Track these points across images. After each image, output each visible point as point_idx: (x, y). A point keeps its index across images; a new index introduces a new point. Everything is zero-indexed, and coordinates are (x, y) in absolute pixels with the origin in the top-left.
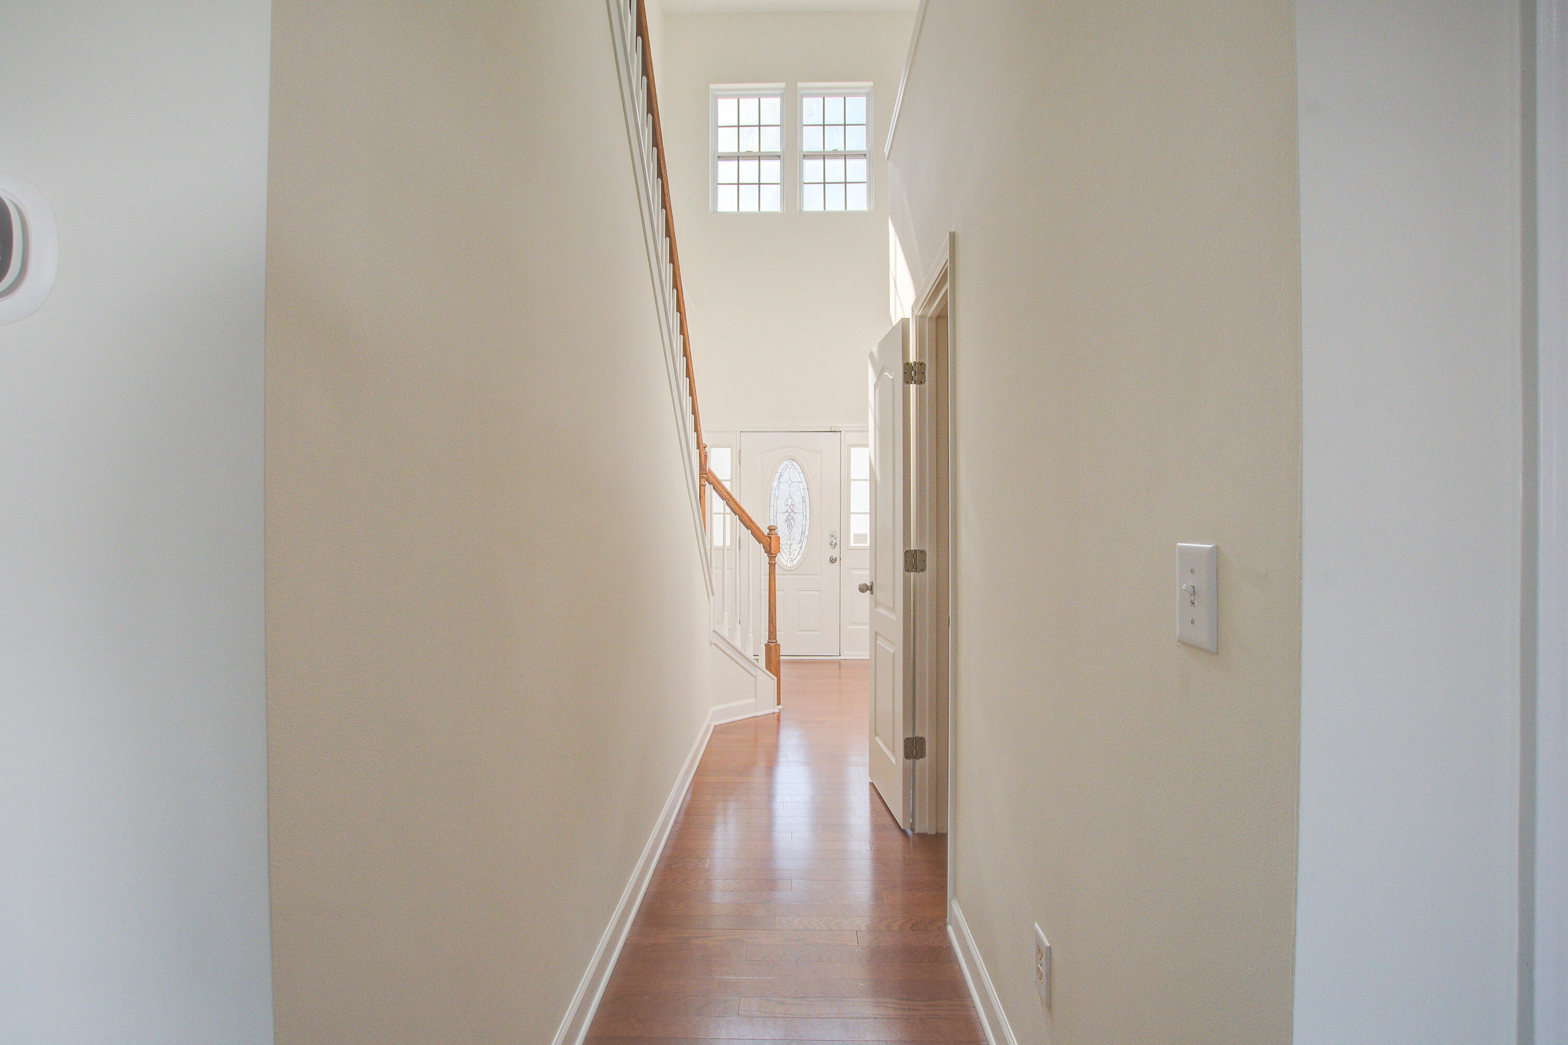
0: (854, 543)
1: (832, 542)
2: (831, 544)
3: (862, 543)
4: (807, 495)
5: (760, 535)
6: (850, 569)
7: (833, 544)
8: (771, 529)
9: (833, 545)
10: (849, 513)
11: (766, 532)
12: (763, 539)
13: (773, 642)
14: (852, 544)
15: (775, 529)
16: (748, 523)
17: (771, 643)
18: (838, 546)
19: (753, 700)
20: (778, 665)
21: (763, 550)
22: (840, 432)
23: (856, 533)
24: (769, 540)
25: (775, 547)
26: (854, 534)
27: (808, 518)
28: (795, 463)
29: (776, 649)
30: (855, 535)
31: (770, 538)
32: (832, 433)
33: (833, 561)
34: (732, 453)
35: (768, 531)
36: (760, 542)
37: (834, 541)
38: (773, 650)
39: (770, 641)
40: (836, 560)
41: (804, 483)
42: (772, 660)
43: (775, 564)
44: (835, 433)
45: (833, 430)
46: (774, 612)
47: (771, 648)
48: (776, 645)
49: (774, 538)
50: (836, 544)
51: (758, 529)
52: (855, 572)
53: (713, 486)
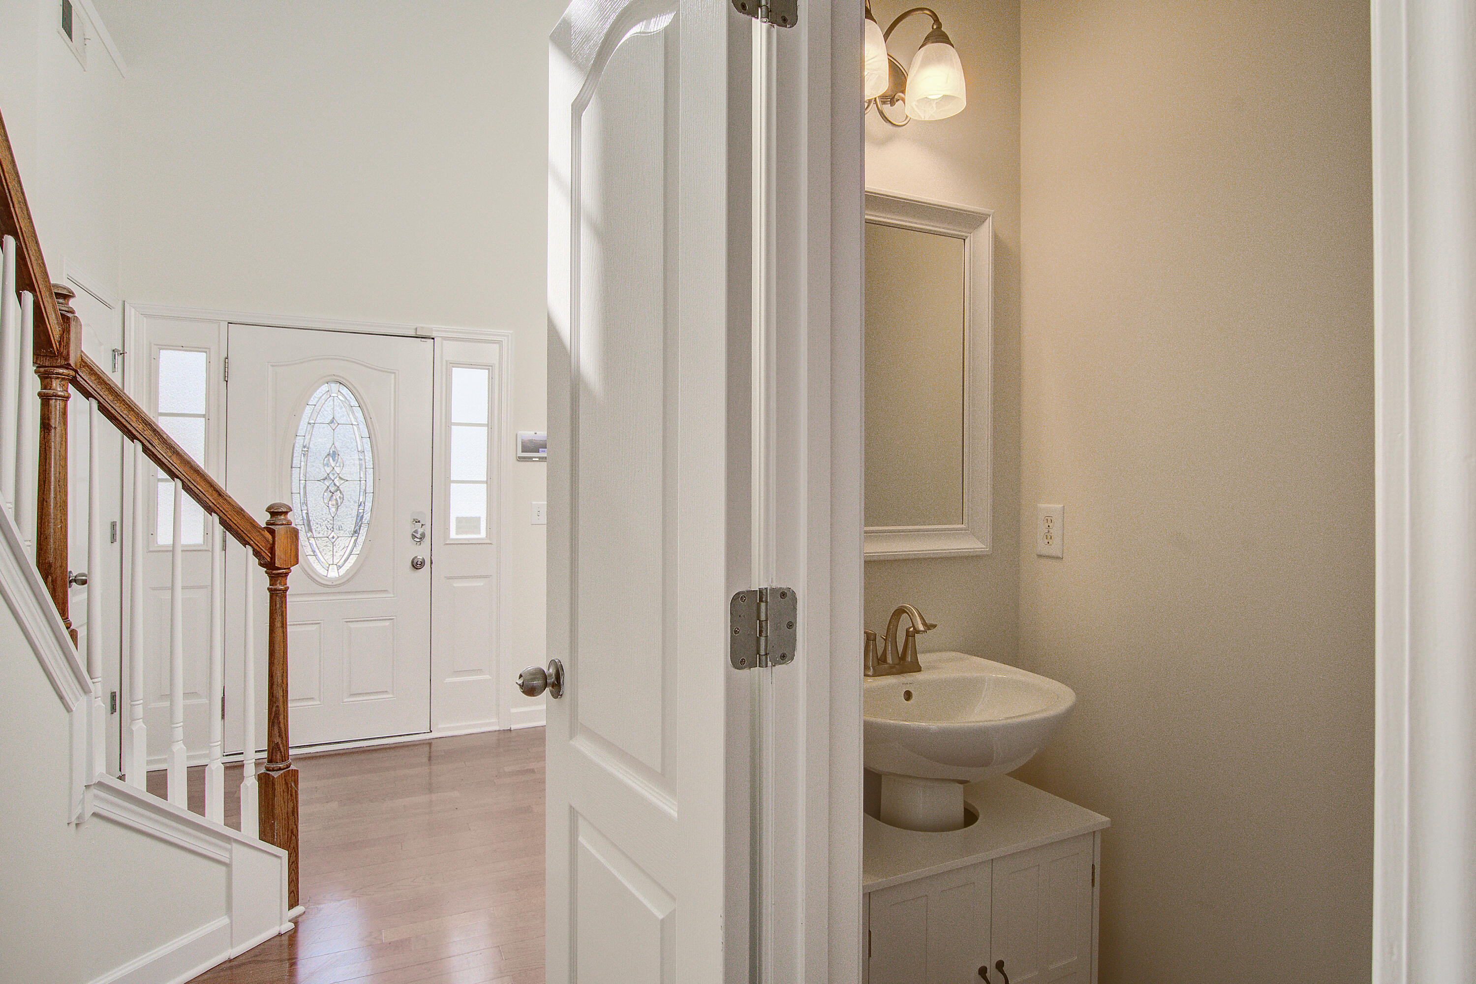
0: (457, 534)
1: (416, 532)
2: (414, 537)
3: (473, 533)
4: (368, 447)
5: (243, 526)
6: (449, 578)
7: (418, 536)
8: (276, 512)
9: (418, 538)
10: (448, 481)
11: (262, 519)
12: (255, 537)
13: (280, 769)
14: (453, 535)
15: (286, 513)
16: (211, 498)
17: (273, 770)
18: (427, 539)
19: (224, 921)
20: (291, 817)
21: (253, 561)
22: (433, 339)
23: (460, 515)
24: (270, 537)
25: (286, 553)
26: (457, 518)
27: (370, 489)
28: (345, 391)
29: (286, 784)
30: (459, 520)
31: (272, 532)
32: (420, 339)
33: (417, 565)
34: (209, 362)
35: (268, 516)
36: (245, 543)
37: (420, 531)
38: (279, 788)
39: (272, 766)
40: (423, 564)
41: (363, 427)
42: (277, 811)
43: (287, 589)
44: (423, 340)
45: (419, 333)
46: (281, 699)
47: (273, 784)
48: (285, 775)
49: (282, 532)
50: (423, 536)
51: (240, 512)
52: (457, 584)
53: (99, 402)
